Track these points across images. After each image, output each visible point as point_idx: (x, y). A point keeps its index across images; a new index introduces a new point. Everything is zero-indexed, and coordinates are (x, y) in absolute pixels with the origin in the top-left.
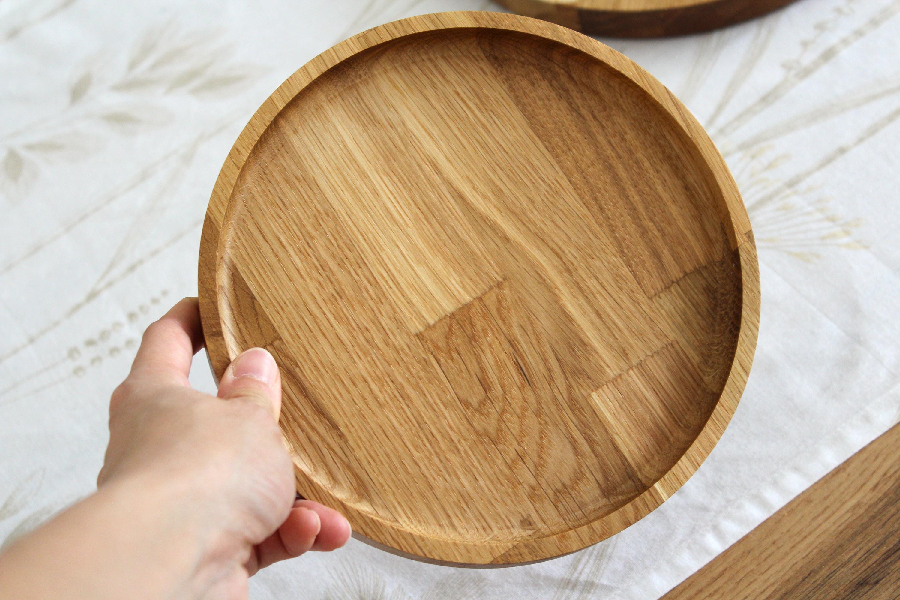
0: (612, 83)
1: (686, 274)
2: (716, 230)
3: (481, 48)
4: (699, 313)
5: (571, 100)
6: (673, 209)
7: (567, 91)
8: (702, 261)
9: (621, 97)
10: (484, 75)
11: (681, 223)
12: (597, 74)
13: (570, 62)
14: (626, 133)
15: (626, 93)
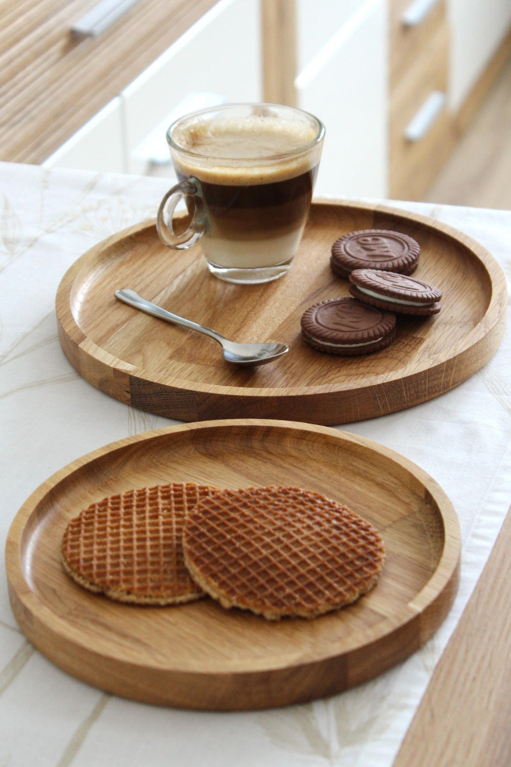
0: (301, 447)
1: (394, 522)
2: (408, 497)
3: (198, 451)
4: (413, 537)
5: (274, 463)
6: (371, 495)
7: (270, 460)
8: (404, 513)
9: (311, 453)
10: (205, 464)
11: (381, 500)
12: (289, 445)
13: (266, 444)
14: (321, 469)
15: (313, 450)
